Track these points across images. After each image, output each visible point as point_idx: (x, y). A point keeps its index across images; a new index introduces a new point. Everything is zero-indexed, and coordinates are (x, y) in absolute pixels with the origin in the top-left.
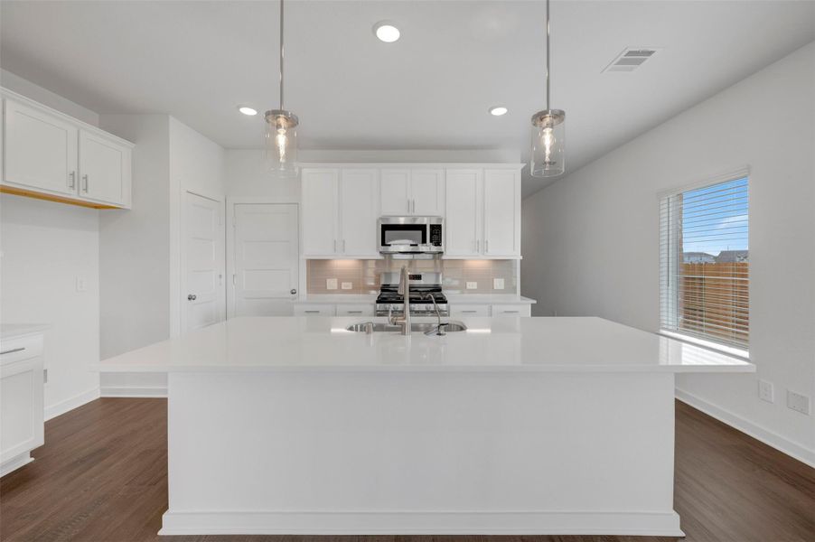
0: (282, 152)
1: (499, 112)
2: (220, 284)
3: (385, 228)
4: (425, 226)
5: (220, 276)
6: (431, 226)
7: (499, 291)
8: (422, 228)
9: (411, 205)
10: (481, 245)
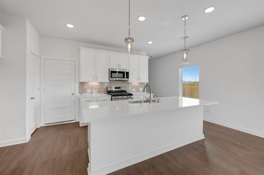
0: (129, 50)
1: (150, 43)
2: (39, 92)
3: (112, 72)
4: (124, 72)
5: (39, 89)
6: (126, 72)
7: (141, 92)
8: (123, 73)
9: (119, 65)
10: (139, 78)
